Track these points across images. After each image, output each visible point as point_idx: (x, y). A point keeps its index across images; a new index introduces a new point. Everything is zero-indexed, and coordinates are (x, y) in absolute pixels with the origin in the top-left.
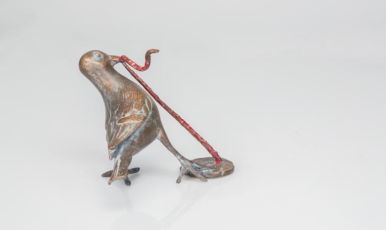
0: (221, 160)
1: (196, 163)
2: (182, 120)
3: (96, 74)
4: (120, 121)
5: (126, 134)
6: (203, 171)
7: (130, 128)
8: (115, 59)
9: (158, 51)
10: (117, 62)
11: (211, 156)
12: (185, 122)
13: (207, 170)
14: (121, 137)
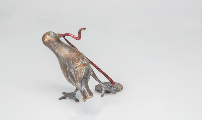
0: (114, 83)
1: (109, 86)
2: (95, 64)
3: (54, 44)
4: (76, 67)
5: (83, 74)
6: (112, 89)
7: (84, 70)
8: (60, 35)
9: (86, 29)
10: (61, 37)
11: (109, 81)
12: (96, 65)
13: (113, 89)
14: (82, 76)
